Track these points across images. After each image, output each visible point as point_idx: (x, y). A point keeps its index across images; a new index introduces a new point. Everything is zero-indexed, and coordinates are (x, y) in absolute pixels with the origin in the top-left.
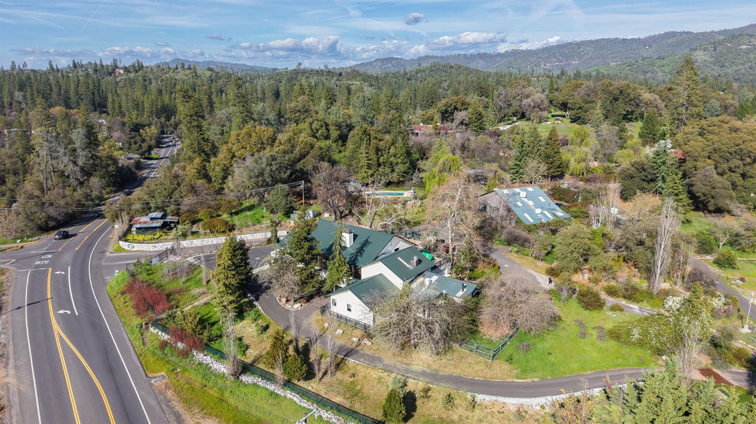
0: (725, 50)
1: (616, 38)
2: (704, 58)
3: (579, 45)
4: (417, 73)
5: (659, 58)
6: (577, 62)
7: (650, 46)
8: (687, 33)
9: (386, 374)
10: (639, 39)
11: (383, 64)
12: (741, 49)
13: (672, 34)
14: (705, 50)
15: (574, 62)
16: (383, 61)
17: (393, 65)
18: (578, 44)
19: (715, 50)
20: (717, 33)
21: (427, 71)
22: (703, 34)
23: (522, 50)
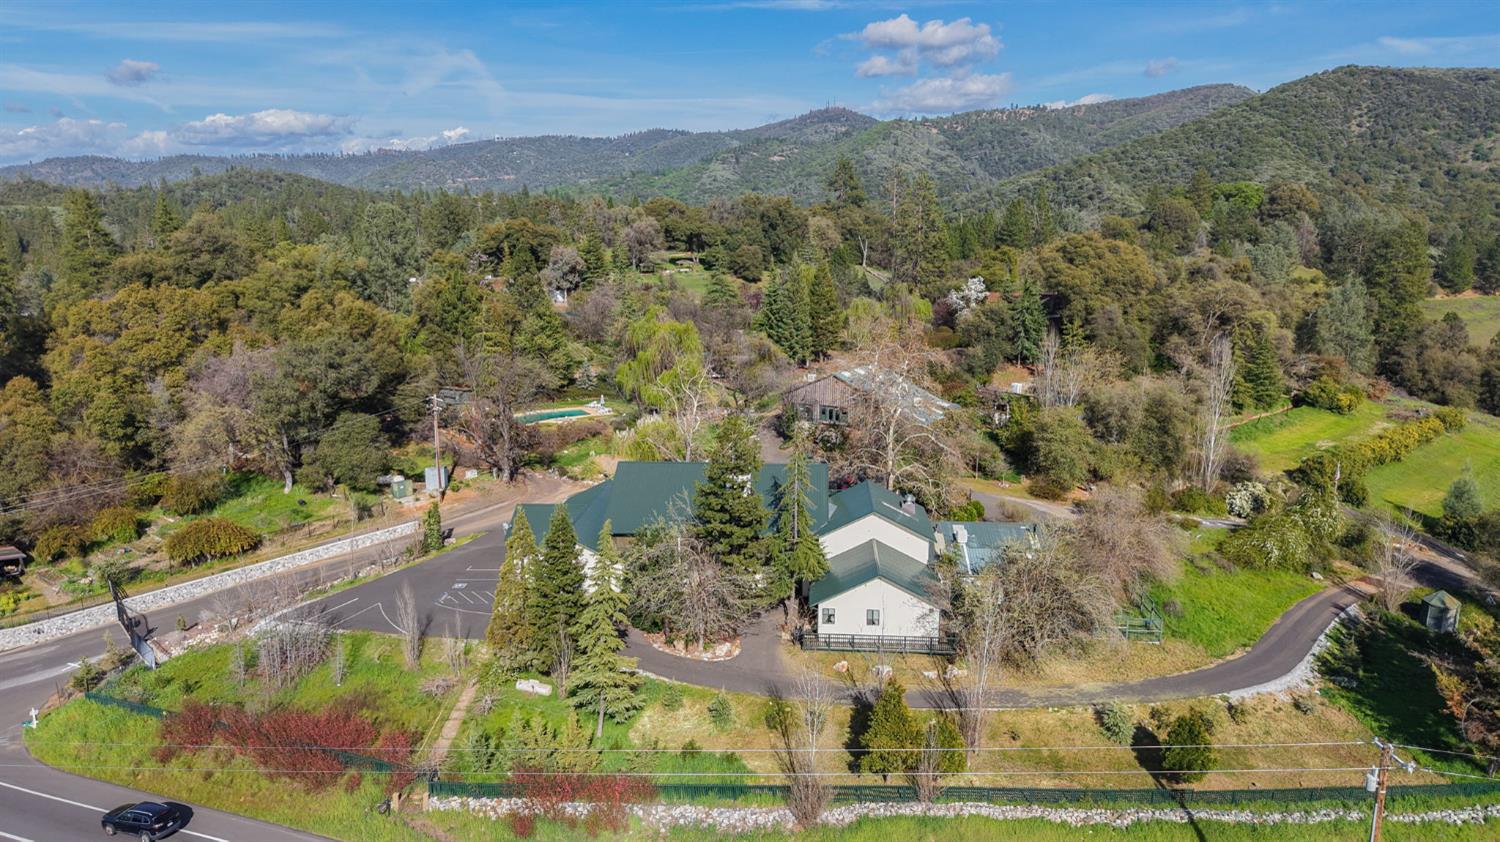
0: (751, 164)
1: (570, 137)
2: (728, 174)
3: (511, 144)
4: (198, 190)
5: (657, 173)
6: (512, 177)
7: (631, 153)
8: (683, 133)
9: (1064, 712)
10: (609, 140)
11: (69, 172)
12: (773, 162)
13: (659, 135)
14: (724, 161)
15: (506, 177)
16: (67, 163)
17: (97, 174)
18: (506, 143)
19: (737, 162)
20: (726, 134)
21: (225, 186)
22: (708, 135)
23: (400, 152)
